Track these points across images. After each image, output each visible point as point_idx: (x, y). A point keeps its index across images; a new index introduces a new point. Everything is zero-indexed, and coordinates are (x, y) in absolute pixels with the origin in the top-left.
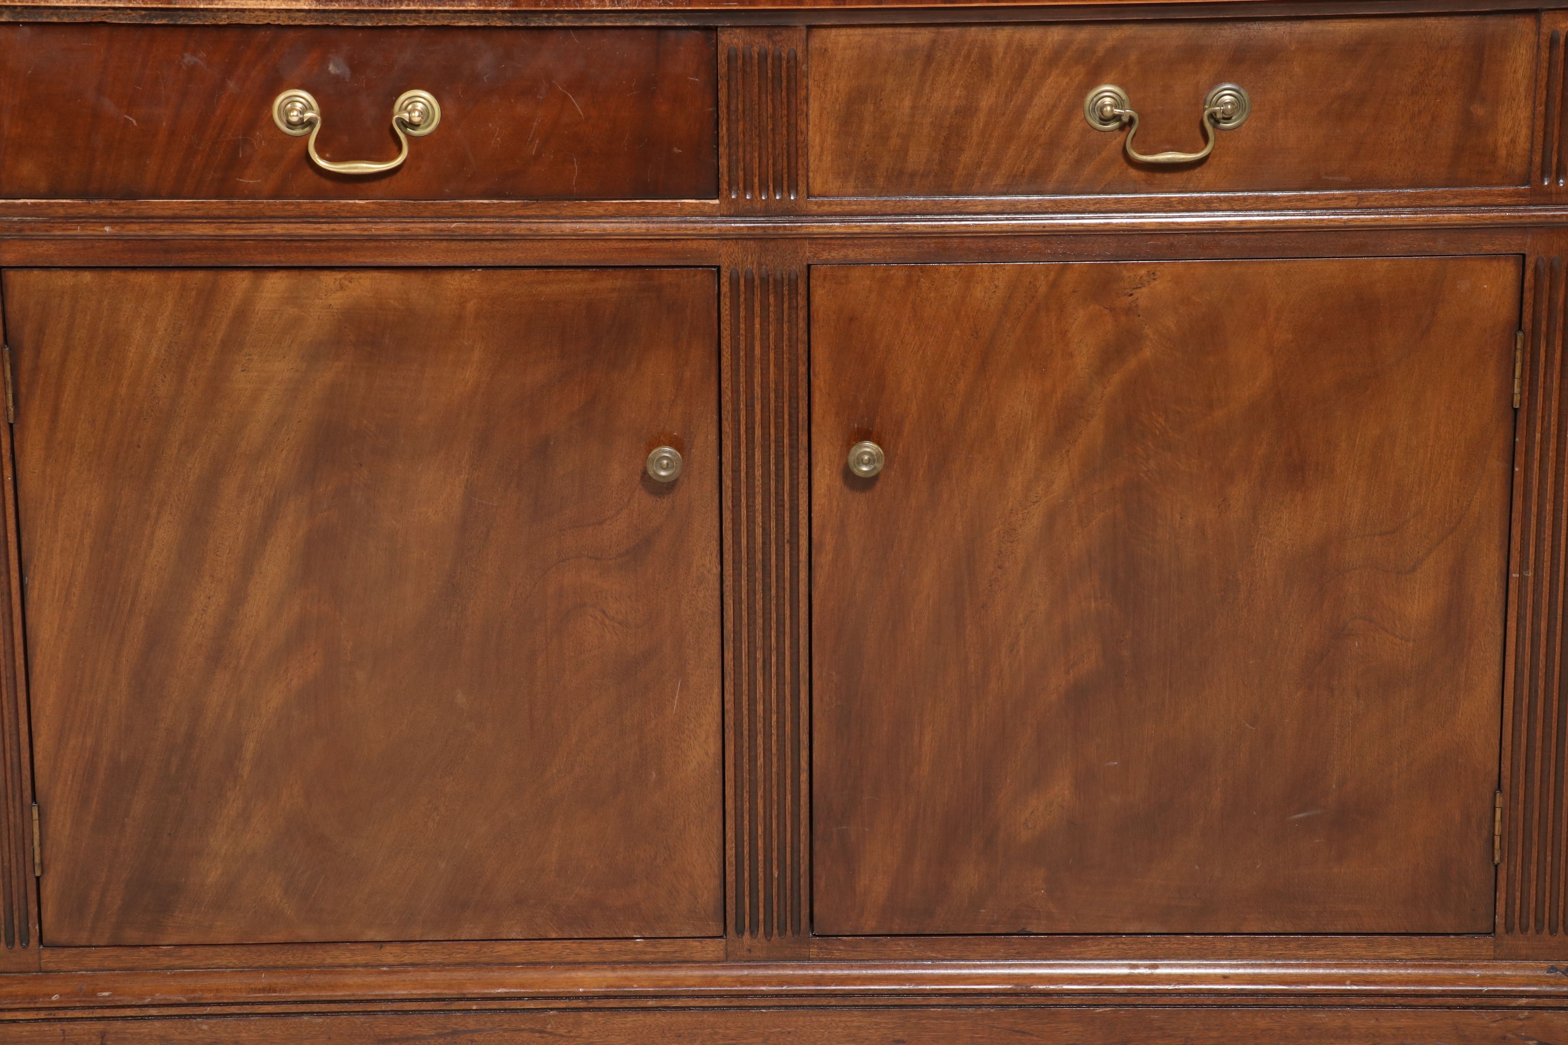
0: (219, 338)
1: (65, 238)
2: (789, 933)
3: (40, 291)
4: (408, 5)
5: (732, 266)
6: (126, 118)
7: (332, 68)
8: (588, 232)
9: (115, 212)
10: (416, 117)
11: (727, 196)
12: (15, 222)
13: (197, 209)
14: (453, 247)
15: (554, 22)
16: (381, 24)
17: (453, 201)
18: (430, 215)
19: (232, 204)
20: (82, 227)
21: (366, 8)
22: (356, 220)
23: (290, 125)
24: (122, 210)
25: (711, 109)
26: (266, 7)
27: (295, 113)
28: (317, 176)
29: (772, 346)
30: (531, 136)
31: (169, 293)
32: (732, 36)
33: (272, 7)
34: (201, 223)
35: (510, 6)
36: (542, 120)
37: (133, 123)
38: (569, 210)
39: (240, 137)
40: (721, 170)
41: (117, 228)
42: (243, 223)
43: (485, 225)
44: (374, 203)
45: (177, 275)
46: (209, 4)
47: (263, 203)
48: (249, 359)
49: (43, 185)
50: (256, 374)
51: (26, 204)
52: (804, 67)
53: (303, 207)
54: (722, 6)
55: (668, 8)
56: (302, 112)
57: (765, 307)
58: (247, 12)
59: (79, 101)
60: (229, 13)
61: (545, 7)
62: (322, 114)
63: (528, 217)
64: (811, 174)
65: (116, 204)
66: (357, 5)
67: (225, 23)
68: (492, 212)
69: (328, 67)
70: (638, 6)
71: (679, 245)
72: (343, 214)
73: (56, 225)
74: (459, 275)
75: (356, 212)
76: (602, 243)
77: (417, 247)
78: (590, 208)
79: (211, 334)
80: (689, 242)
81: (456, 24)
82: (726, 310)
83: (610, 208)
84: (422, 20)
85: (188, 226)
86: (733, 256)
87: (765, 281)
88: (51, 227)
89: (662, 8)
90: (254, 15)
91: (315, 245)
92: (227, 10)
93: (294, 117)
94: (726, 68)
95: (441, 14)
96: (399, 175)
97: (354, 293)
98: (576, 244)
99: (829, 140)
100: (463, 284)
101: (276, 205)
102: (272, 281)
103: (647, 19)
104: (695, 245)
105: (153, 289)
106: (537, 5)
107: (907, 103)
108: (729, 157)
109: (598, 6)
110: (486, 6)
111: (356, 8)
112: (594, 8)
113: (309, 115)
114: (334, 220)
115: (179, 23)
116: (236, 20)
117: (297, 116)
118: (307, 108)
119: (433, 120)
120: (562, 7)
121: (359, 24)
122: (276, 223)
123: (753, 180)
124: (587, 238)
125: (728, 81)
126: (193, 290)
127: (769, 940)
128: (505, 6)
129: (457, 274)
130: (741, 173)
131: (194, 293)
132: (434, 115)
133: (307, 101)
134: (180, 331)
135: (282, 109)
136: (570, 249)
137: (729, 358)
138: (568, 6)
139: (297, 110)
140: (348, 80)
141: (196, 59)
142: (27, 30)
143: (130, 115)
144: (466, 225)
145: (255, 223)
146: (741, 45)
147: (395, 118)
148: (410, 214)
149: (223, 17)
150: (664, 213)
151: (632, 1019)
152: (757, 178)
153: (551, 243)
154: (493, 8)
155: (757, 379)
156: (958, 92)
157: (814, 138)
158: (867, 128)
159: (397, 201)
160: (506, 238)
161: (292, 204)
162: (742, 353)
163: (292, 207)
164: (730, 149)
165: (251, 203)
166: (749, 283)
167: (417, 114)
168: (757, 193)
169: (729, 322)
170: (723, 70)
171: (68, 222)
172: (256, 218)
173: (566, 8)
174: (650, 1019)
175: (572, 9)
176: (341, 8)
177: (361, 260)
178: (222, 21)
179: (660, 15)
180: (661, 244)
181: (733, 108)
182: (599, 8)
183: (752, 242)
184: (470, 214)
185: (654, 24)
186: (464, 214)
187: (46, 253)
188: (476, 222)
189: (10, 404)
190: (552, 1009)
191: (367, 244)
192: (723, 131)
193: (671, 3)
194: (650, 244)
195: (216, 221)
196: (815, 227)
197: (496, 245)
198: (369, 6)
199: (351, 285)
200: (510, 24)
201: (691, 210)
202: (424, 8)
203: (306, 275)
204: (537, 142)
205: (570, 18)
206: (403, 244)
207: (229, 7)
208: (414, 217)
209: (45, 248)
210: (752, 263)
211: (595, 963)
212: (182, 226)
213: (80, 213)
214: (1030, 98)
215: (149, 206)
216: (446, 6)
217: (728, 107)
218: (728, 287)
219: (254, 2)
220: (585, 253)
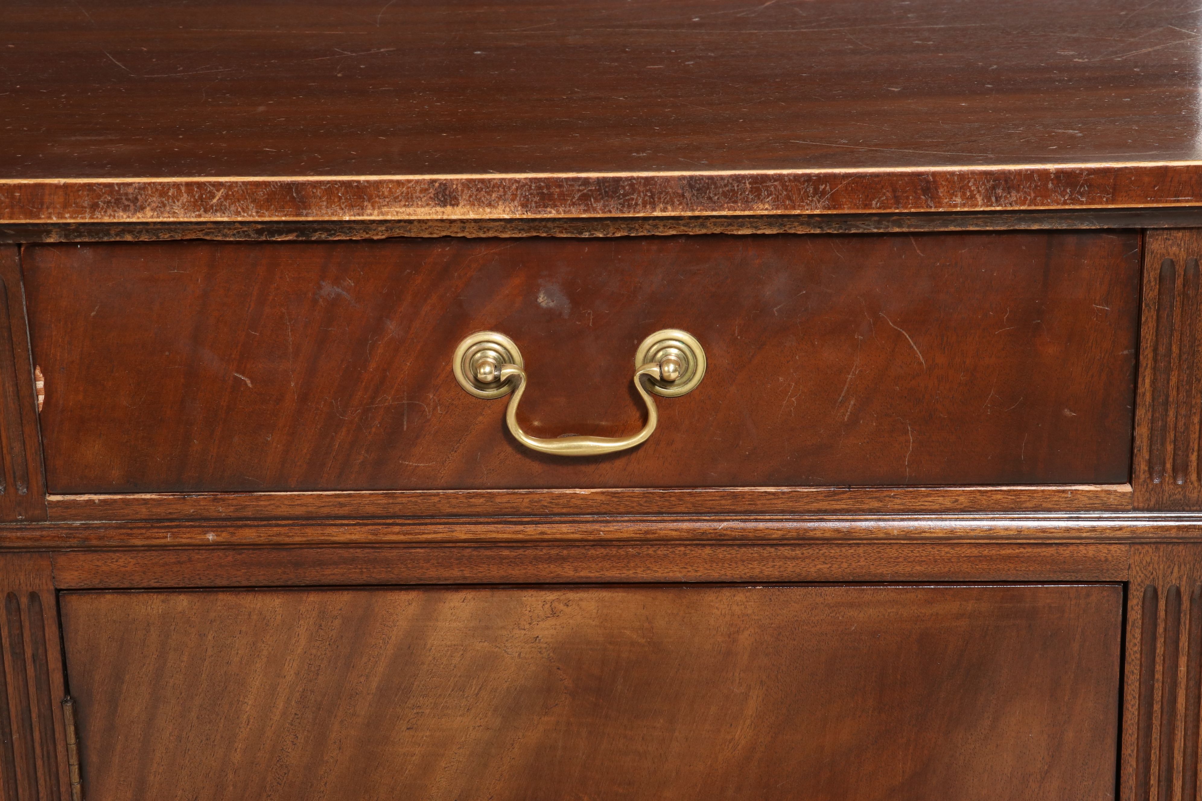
0: (374, 685)
1: (150, 548)
3: (114, 621)
4: (664, 210)
5: (1147, 582)
6: (236, 377)
7: (542, 299)
8: (927, 535)
9: (222, 510)
10: (670, 370)
11: (1145, 481)
12: (77, 528)
13: (342, 505)
14: (721, 556)
15: (888, 227)
16: (618, 235)
17: (721, 489)
18: (686, 510)
19: (393, 496)
20: (173, 533)
21: (599, 216)
22: (577, 518)
23: (480, 384)
24: (232, 509)
25: (1126, 352)
26: (445, 217)
27: (487, 369)
28: (518, 456)
30: (843, 394)
31: (302, 622)
32: (1170, 242)
33: (453, 217)
34: (347, 525)
35: (824, 208)
36: (861, 371)
37: (246, 384)
38: (898, 501)
39: (405, 402)
40: (1138, 443)
41: (224, 534)
42: (409, 524)
43: (770, 525)
44: (603, 493)
45: (313, 598)
46: (359, 215)
47: (438, 494)
48: (418, 713)
49: (116, 474)
50: (428, 733)
51: (92, 501)
54: (1166, 202)
55: (1078, 207)
56: (499, 365)
57: (1195, 641)
58: (416, 223)
59: (167, 353)
60: (388, 224)
61: (879, 208)
62: (527, 367)
63: (834, 512)
65: (223, 500)
66: (585, 211)
67: (383, 237)
68: (780, 504)
69: (537, 298)
70: (1029, 205)
71: (1066, 552)
72: (556, 510)
73: (135, 531)
74: (728, 594)
75: (577, 507)
76: (947, 549)
77: (666, 556)
78: (930, 499)
79: (362, 679)
80: (1081, 548)
81: (735, 233)
82: (1135, 645)
83: (962, 499)
84: (682, 228)
85: (329, 530)
86: (1150, 568)
87: (1197, 597)
88: (128, 535)
89: (1067, 207)
90: (426, 226)
91: (514, 553)
92: (386, 221)
93: (487, 372)
94: (1157, 290)
95: (714, 220)
96: (641, 453)
97: (571, 621)
98: (906, 551)
100: (734, 607)
101: (457, 498)
102: (452, 605)
103: (1035, 221)
104: (1091, 551)
105: (279, 617)
106: (867, 206)
108: (1152, 423)
109: (964, 205)
110: (786, 208)
111: (584, 216)
112: (958, 209)
113: (508, 371)
114: (543, 519)
115: (313, 239)
116: (397, 232)
117: (491, 373)
118: (503, 360)
119: (694, 373)
120: (906, 208)
121: (586, 235)
122: (458, 524)
123: (1187, 456)
124: (924, 542)
125: (1158, 311)
126: (336, 618)
128: (817, 208)
129: (727, 593)
130: (1170, 448)
131: (337, 622)
132: (696, 365)
133: (505, 348)
134: (318, 674)
135: (468, 361)
136: (897, 558)
137: (1136, 713)
138: (915, 207)
139: (489, 364)
140: (566, 317)
141: (339, 290)
142: (88, 253)
143: (243, 374)
144: (742, 525)
145: (426, 524)
146: (1183, 255)
147: (638, 374)
148: (656, 509)
149: (380, 229)
150: (1044, 505)
152: (1195, 454)
153: (869, 549)
154: (798, 212)
155: (1179, 744)
159: (637, 490)
160: (801, 542)
161: (481, 495)
162: (1156, 707)
163: (482, 500)
164: (1153, 412)
165: (421, 495)
166: (1173, 606)
167: (672, 367)
168: (1194, 476)
169: (1138, 662)
170: (1150, 293)
171: (153, 527)
172: (427, 517)
173: (913, 210)
175: (922, 211)
176: (560, 216)
177: (582, 574)
178: (377, 234)
179: (1059, 215)
180: (1039, 550)
181: (1162, 350)
182: (966, 209)
184: (746, 507)
185: (1046, 226)
186: (739, 509)
187: (123, 569)
188: (756, 520)
189: (75, 778)
191: (592, 552)
192: (1145, 385)
193: (1084, 199)
194: (1022, 550)
195: (369, 522)
197: (786, 551)
198: (604, 212)
199: (567, 610)
200: (818, 231)
201: (1088, 502)
202: (689, 214)
203: (501, 595)
204: (852, 403)
205: (914, 221)
206: (645, 550)
207: (389, 217)
208: (662, 513)
209: (121, 562)
210: (1180, 578)
212: (319, 530)
213: (170, 513)
215: (272, 502)
216: (724, 210)
217: (1155, 350)
218: (1140, 612)
219: (426, 209)
220: (920, 563)
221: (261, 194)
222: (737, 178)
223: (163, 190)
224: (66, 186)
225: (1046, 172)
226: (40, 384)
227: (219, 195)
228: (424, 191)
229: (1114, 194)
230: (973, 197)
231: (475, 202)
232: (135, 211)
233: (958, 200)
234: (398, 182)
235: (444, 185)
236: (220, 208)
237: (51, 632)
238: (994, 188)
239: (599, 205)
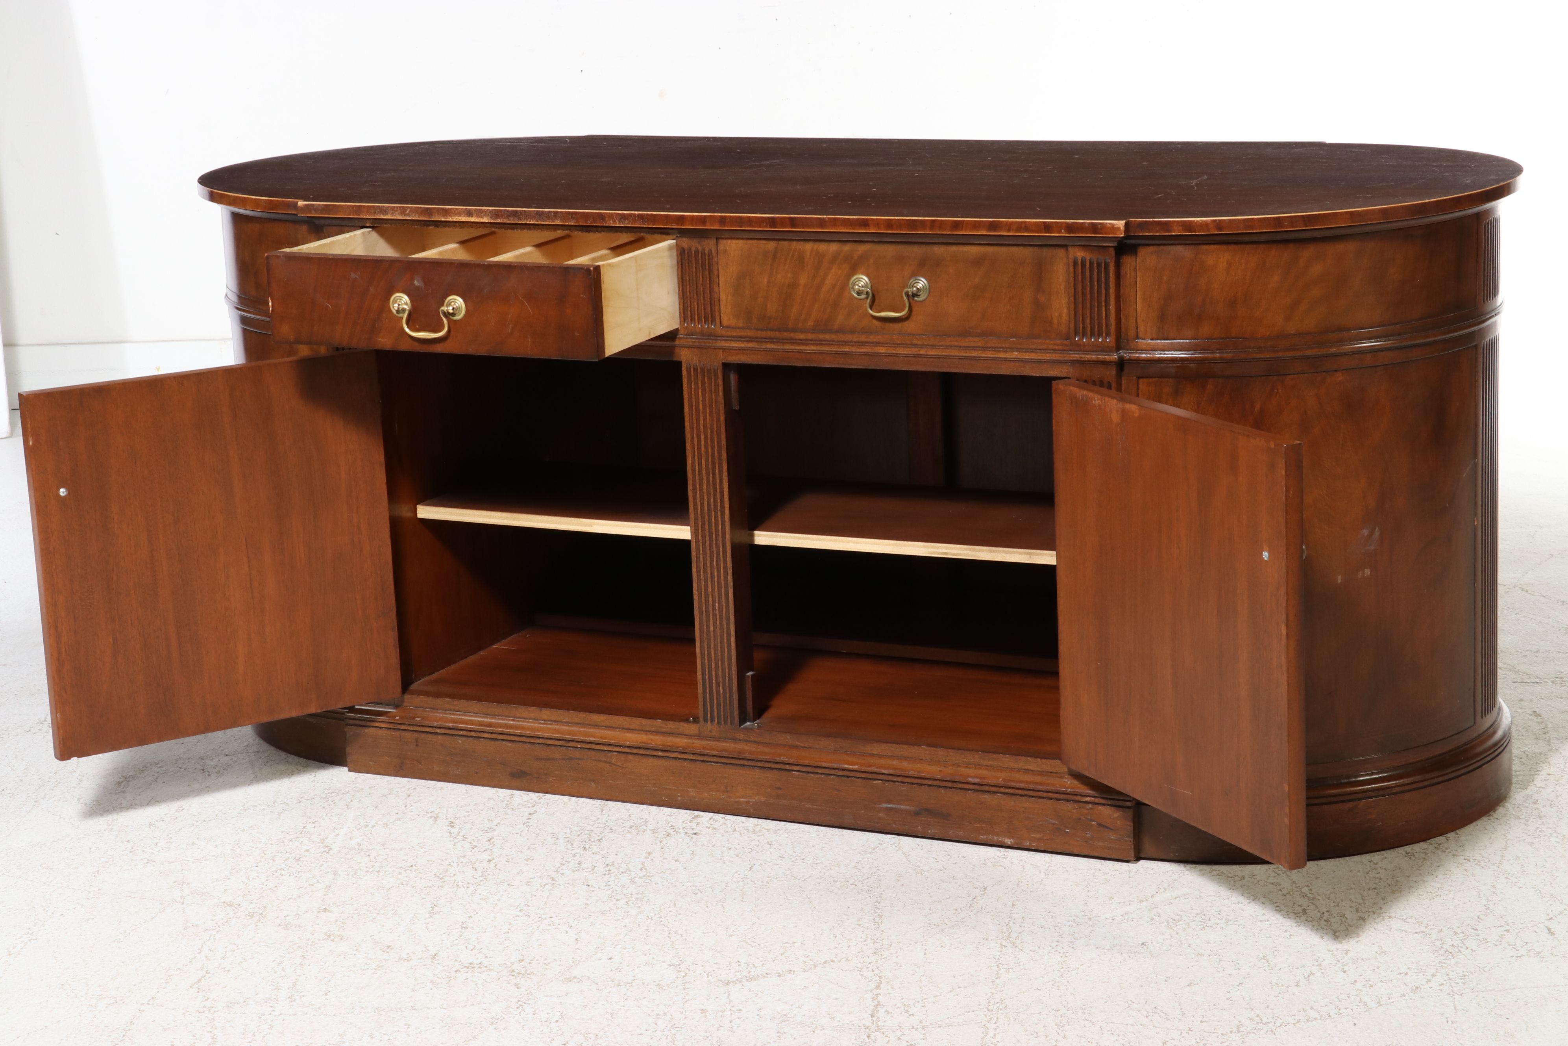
2: (729, 724)
5: (687, 361)
29: (707, 405)
52: (716, 258)
57: (703, 383)
64: (721, 317)
66: (508, 220)
82: (686, 384)
86: (687, 356)
87: (702, 370)
99: (729, 297)
107: (767, 280)
110: (564, 222)
127: (720, 727)
130: (689, 313)
137: (688, 410)
146: (687, 246)
151: (651, 761)
152: (697, 315)
154: (567, 224)
155: (702, 422)
156: (789, 275)
157: (722, 296)
158: (748, 292)
162: (694, 408)
166: (695, 369)
168: (697, 324)
169: (687, 391)
174: (660, 762)
181: (684, 279)
183: (695, 349)
190: (615, 752)
196: (723, 343)
202: (537, 222)
210: (696, 360)
211: (638, 730)
214: (823, 281)
218: (686, 372)
219: (464, 218)
225: (634, 215)
228: (464, 211)
229: (654, 222)
230: (615, 221)
231: (478, 216)
233: (611, 222)
234: (457, 209)
238: (621, 218)
239: (512, 219)
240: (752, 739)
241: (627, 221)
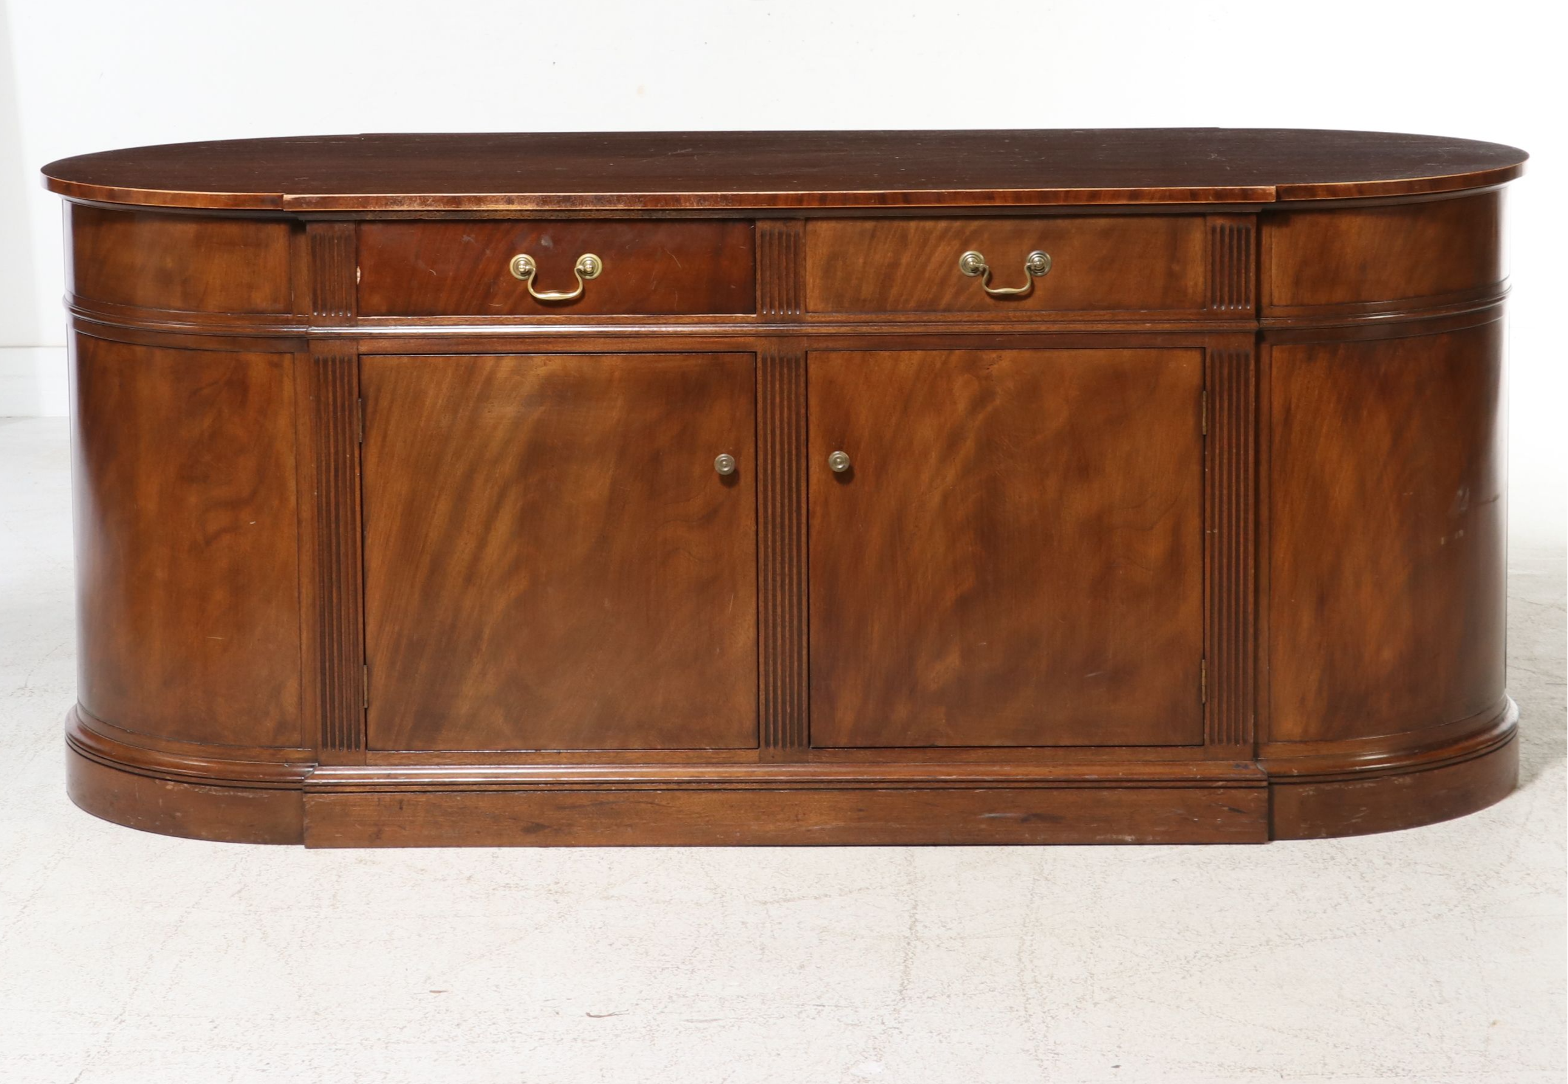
0: (476, 393)
2: (796, 746)
3: (380, 367)
4: (587, 207)
5: (763, 352)
6: (430, 271)
7: (543, 242)
8: (683, 333)
9: (423, 322)
10: (588, 269)
11: (760, 312)
13: (467, 321)
14: (607, 341)
15: (665, 216)
16: (570, 218)
17: (609, 315)
18: (595, 323)
19: (485, 316)
21: (564, 209)
23: (519, 273)
24: (426, 322)
25: (752, 264)
26: (509, 209)
27: (522, 267)
28: (532, 302)
29: (786, 397)
30: (652, 280)
31: (450, 368)
32: (764, 223)
33: (512, 209)
35: (642, 206)
36: (658, 270)
37: (434, 274)
38: (672, 320)
39: (492, 281)
40: (757, 298)
43: (625, 329)
44: (564, 316)
46: (479, 208)
47: (503, 317)
48: (492, 405)
49: (384, 309)
50: (496, 414)
51: (375, 318)
52: (804, 241)
53: (525, 319)
54: (758, 206)
55: (728, 208)
56: (525, 266)
57: (781, 375)
58: (498, 213)
59: (406, 262)
60: (489, 212)
61: (661, 207)
62: (537, 267)
63: (649, 324)
64: (808, 300)
65: (423, 318)
66: (559, 207)
67: (486, 218)
68: (629, 321)
69: (541, 242)
70: (712, 207)
71: (734, 340)
76: (690, 339)
77: (587, 341)
78: (683, 319)
79: (472, 391)
80: (739, 338)
81: (612, 217)
82: (760, 376)
83: (694, 319)
84: (593, 215)
86: (764, 346)
87: (781, 360)
89: (725, 208)
90: (502, 213)
91: (530, 340)
93: (521, 269)
94: (760, 241)
96: (577, 301)
97: (551, 367)
98: (676, 340)
99: (818, 281)
100: (613, 362)
101: (510, 318)
102: (507, 361)
103: (716, 214)
104: (742, 339)
105: (442, 366)
106: (656, 206)
107: (861, 261)
108: (762, 290)
109: (691, 207)
110: (629, 206)
112: (688, 208)
113: (529, 268)
115: (462, 218)
116: (492, 216)
118: (528, 264)
119: (597, 271)
121: (559, 218)
123: (775, 303)
124: (682, 336)
125: (761, 248)
126: (463, 366)
127: (785, 750)
128: (640, 207)
129: (609, 356)
130: (768, 300)
131: (463, 368)
132: (598, 265)
133: (529, 260)
134: (455, 389)
135: (514, 265)
136: (672, 342)
137: (762, 404)
139: (522, 265)
140: (551, 249)
141: (469, 238)
142: (381, 224)
143: (433, 270)
144: (615, 329)
146: (769, 228)
147: (576, 269)
148: (584, 322)
149: (485, 214)
150: (725, 321)
151: (704, 795)
152: (777, 302)
153: (662, 339)
154: (632, 208)
155: (777, 416)
156: (889, 254)
157: (810, 280)
158: (839, 274)
159: (576, 315)
160: (637, 336)
161: (519, 316)
162: (769, 402)
163: (519, 319)
164: (762, 286)
165: (496, 317)
166: (773, 360)
167: (588, 267)
168: (777, 310)
169: (762, 384)
170: (758, 241)
173: (672, 208)
174: (715, 796)
175: (675, 208)
176: (550, 209)
177: (556, 349)
178: (484, 217)
179: (723, 212)
180: (723, 339)
181: (764, 263)
183: (774, 338)
184: (617, 322)
185: (721, 216)
186: (615, 323)
187: (385, 346)
188: (620, 327)
189: (360, 430)
191: (560, 340)
192: (759, 276)
193: (730, 205)
194: (717, 339)
196: (809, 329)
197: (630, 339)
198: (565, 207)
199: (550, 363)
200: (641, 217)
201: (740, 320)
202: (595, 208)
204: (655, 282)
205: (674, 212)
206: (579, 339)
207: (489, 209)
208: (586, 324)
209: (384, 343)
210: (775, 350)
213: (403, 324)
214: (929, 259)
215: (441, 319)
216: (607, 207)
217: (761, 263)
218: (761, 363)
219: (502, 206)
220: (681, 344)
221: (445, 200)
222: (611, 196)
223: (411, 198)
224: (377, 197)
225: (717, 195)
226: (359, 274)
227: (430, 200)
228: (502, 199)
229: (743, 204)
230: (693, 203)
231: (520, 203)
232: (401, 205)
233: (689, 205)
234: (494, 196)
235: (509, 197)
236: (430, 205)
237: (355, 371)
238: (700, 200)
239: (563, 205)
240: (824, 759)
241: (707, 203)
